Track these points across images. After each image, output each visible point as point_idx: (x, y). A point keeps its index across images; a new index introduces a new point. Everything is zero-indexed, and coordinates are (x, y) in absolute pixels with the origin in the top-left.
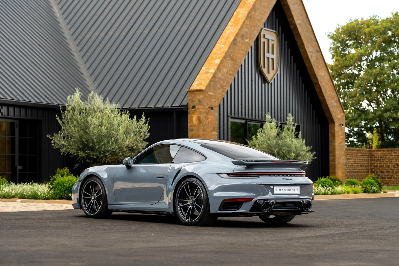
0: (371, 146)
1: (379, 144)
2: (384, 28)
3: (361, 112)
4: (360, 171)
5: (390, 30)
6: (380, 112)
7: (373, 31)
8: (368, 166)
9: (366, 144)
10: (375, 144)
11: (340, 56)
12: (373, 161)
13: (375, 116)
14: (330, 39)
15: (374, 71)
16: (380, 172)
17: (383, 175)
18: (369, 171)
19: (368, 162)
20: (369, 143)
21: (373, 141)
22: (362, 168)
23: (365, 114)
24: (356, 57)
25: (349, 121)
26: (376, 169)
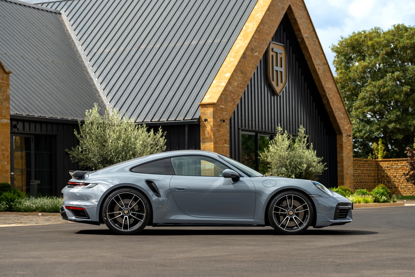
0: (376, 156)
1: (384, 154)
2: (387, 40)
3: (366, 124)
4: (368, 181)
5: (393, 42)
6: (384, 124)
7: (376, 43)
8: (375, 176)
9: (372, 154)
10: (380, 154)
11: (344, 69)
12: (380, 171)
13: (380, 127)
14: (334, 53)
15: (378, 83)
16: (387, 182)
17: (390, 185)
18: (376, 181)
19: (375, 172)
20: (375, 154)
21: (378, 152)
22: (369, 178)
24: (360, 69)
25: (354, 132)
26: (383, 179)
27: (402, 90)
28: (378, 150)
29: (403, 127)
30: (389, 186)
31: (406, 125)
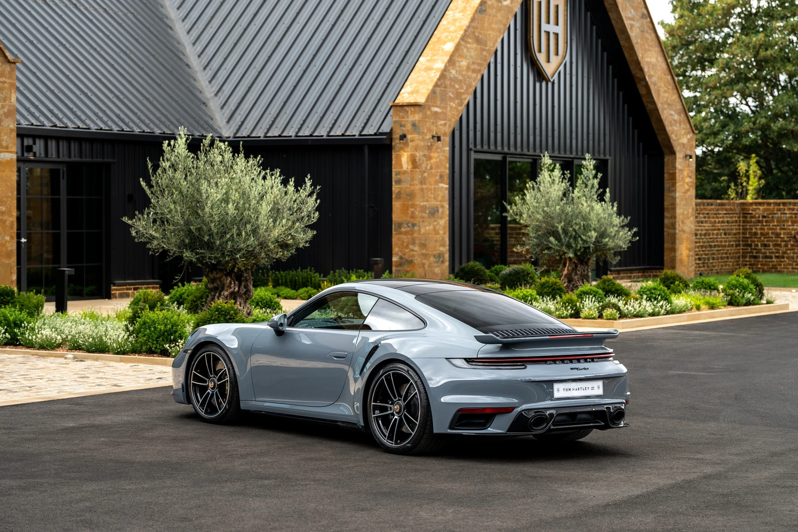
0: (744, 189)
1: (761, 186)
3: (727, 119)
4: (723, 244)
6: (763, 120)
8: (739, 233)
9: (736, 185)
10: (753, 184)
11: (688, 9)
12: (748, 224)
13: (755, 127)
15: (754, 39)
16: (761, 245)
17: (768, 251)
18: (741, 243)
19: (739, 225)
20: (741, 184)
21: (749, 180)
22: (727, 238)
23: (734, 124)
24: (720, 12)
25: (704, 136)
26: (753, 239)
28: (748, 177)
30: (765, 253)
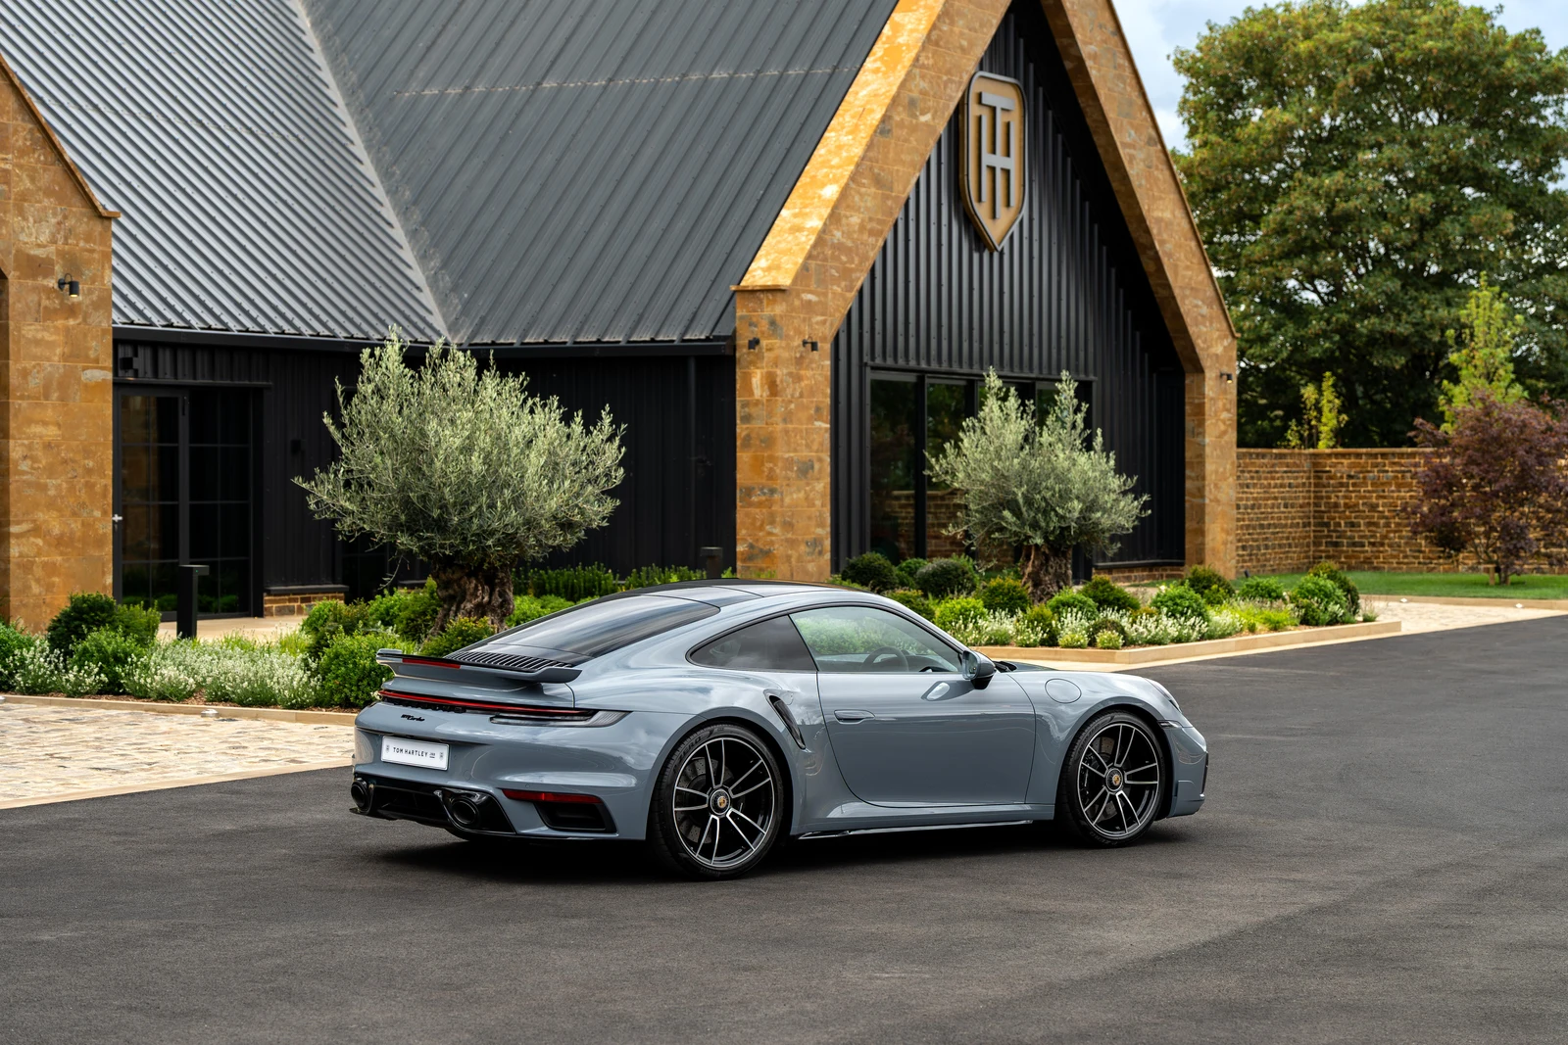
0: (1314, 431)
1: (1342, 425)
2: (1360, 38)
3: (1282, 316)
4: (1283, 522)
5: (1379, 45)
6: (1343, 317)
7: (1323, 50)
8: (1309, 504)
9: (1300, 423)
10: (1329, 421)
11: (1215, 131)
12: (1324, 490)
13: (1329, 328)
14: (1182, 75)
15: (1327, 181)
16: (1346, 523)
17: (1356, 535)
18: (1312, 520)
19: (1308, 491)
20: (1309, 422)
21: (1321, 415)
22: (1289, 512)
23: (1295, 323)
24: (1270, 137)
26: (1333, 514)
27: (1404, 207)
28: (1320, 411)
29: (1403, 329)
30: (1352, 538)
31: (1415, 325)
